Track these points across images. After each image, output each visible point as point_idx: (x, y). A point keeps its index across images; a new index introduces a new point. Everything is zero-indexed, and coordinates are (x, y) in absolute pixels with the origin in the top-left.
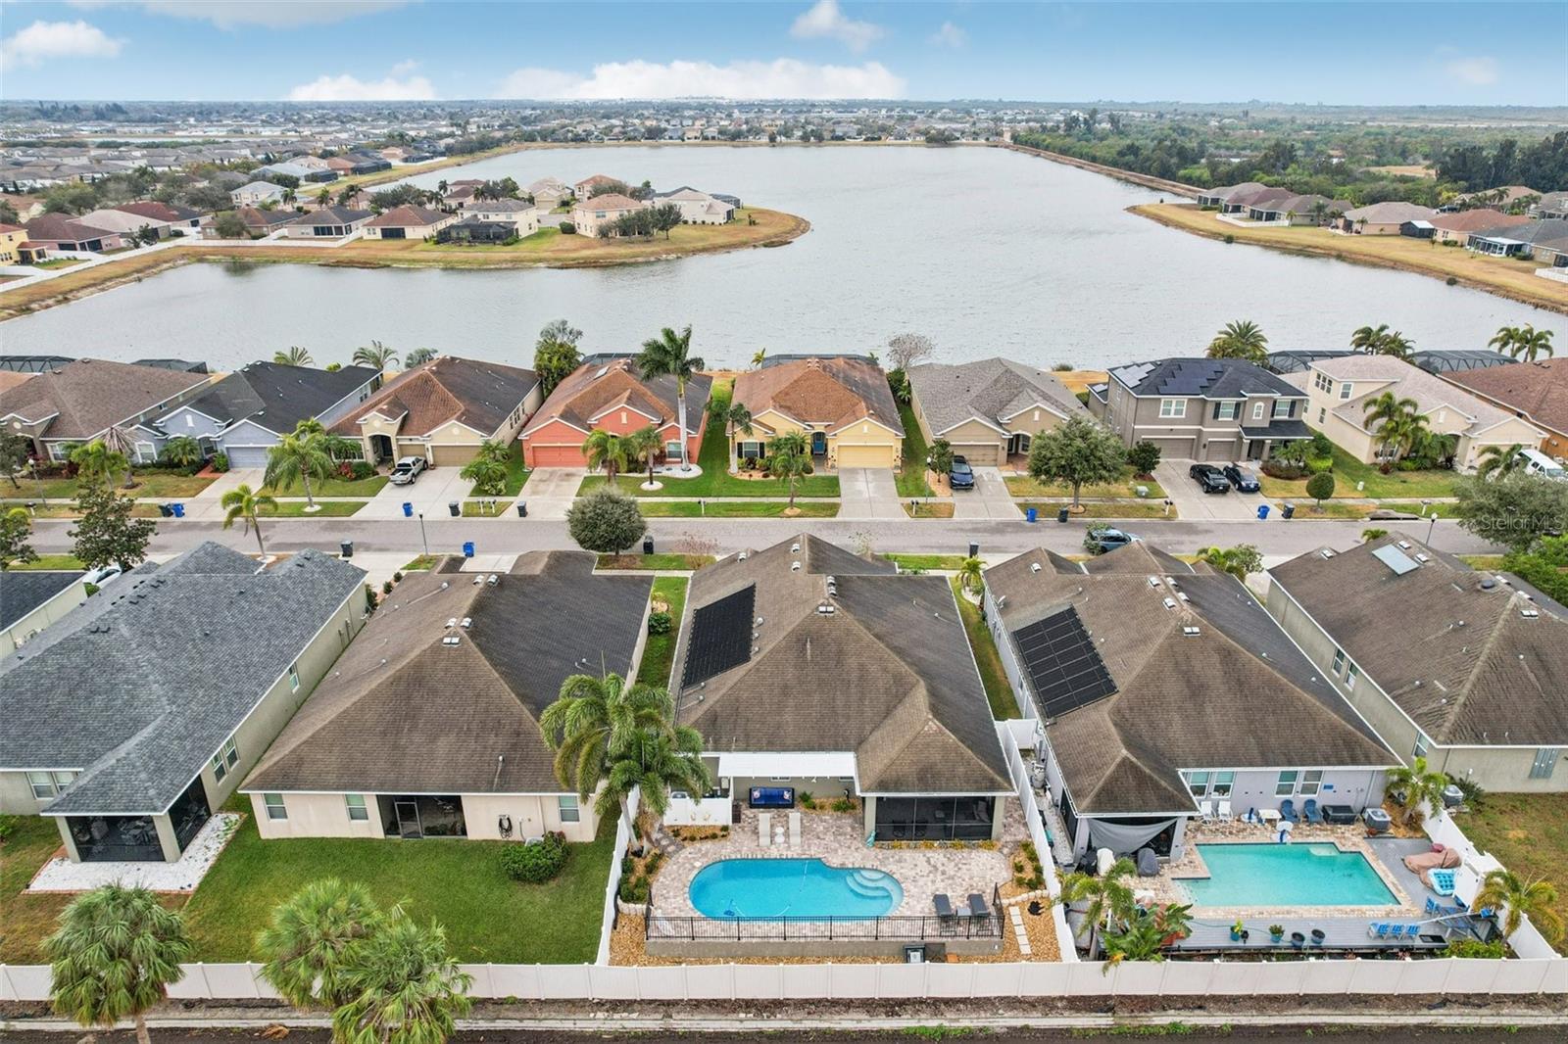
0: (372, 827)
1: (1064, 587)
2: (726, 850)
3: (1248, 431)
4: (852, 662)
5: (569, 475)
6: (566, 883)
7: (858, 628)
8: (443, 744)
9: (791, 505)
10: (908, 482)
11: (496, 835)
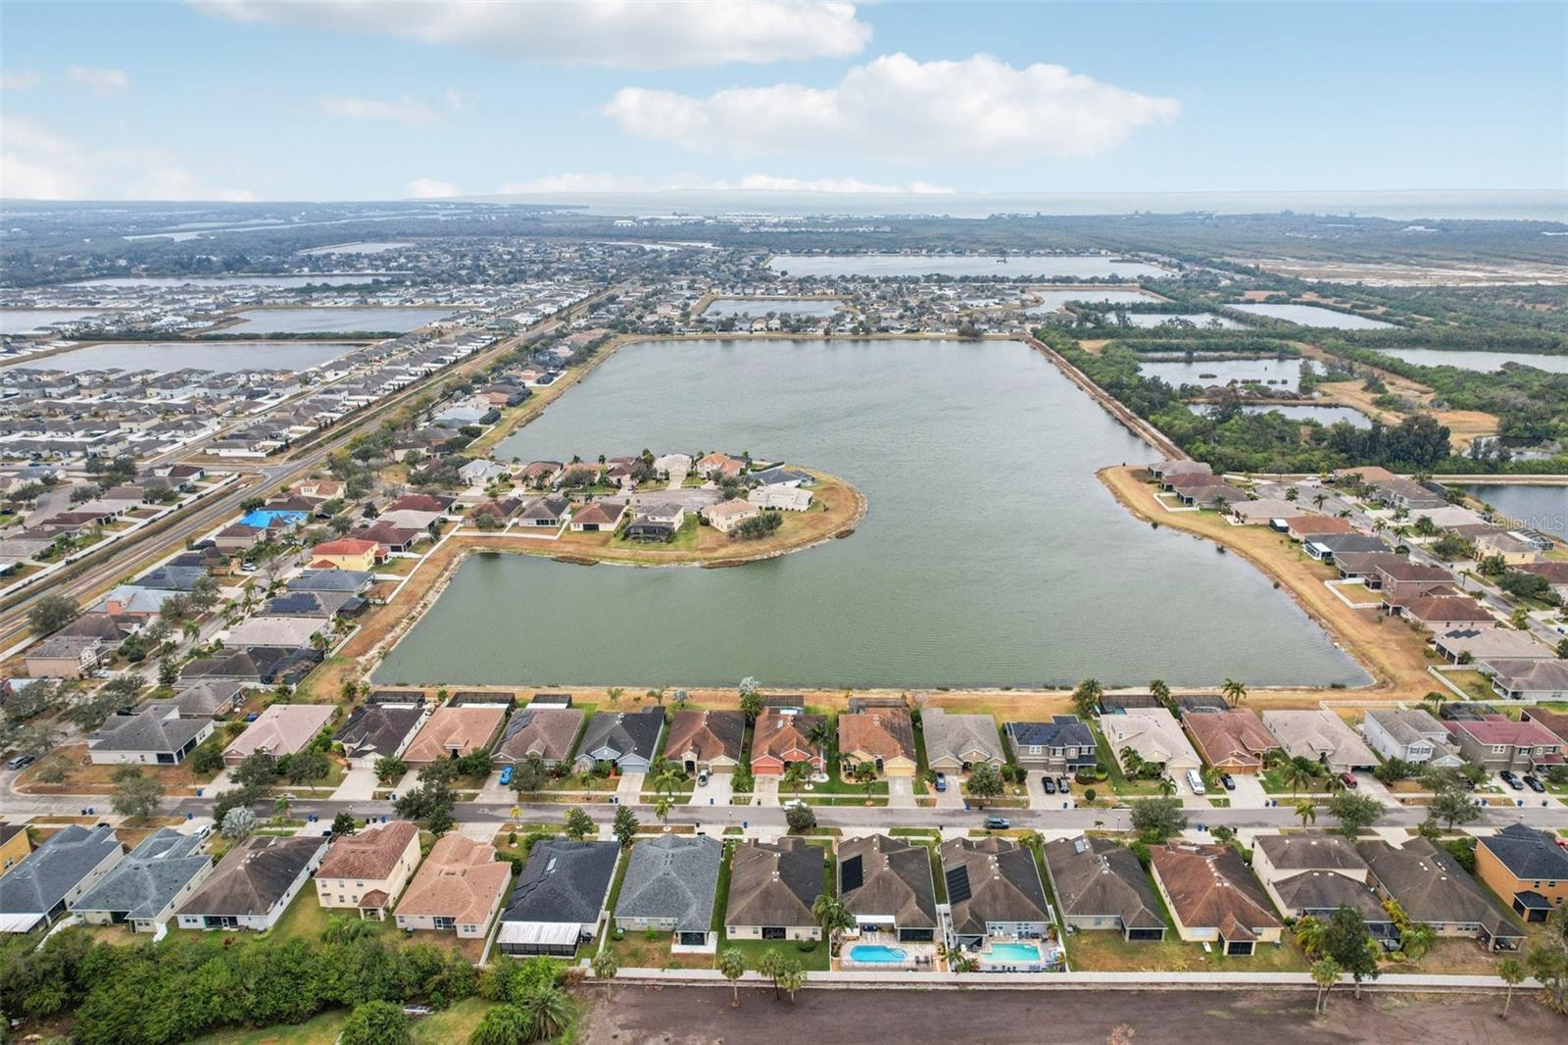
0: (759, 936)
1: (964, 856)
2: (858, 943)
3: (1068, 761)
4: (893, 887)
5: (772, 779)
6: (816, 952)
7: (895, 875)
8: (779, 913)
9: (869, 799)
10: (919, 789)
11: (794, 938)
